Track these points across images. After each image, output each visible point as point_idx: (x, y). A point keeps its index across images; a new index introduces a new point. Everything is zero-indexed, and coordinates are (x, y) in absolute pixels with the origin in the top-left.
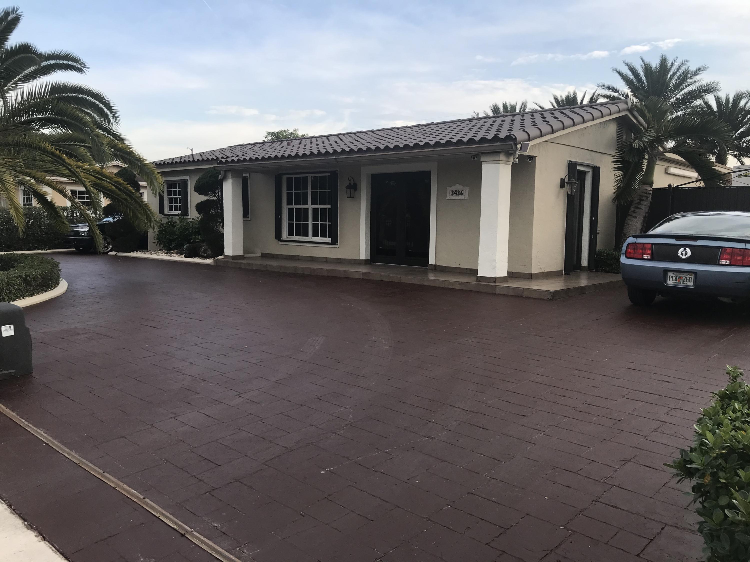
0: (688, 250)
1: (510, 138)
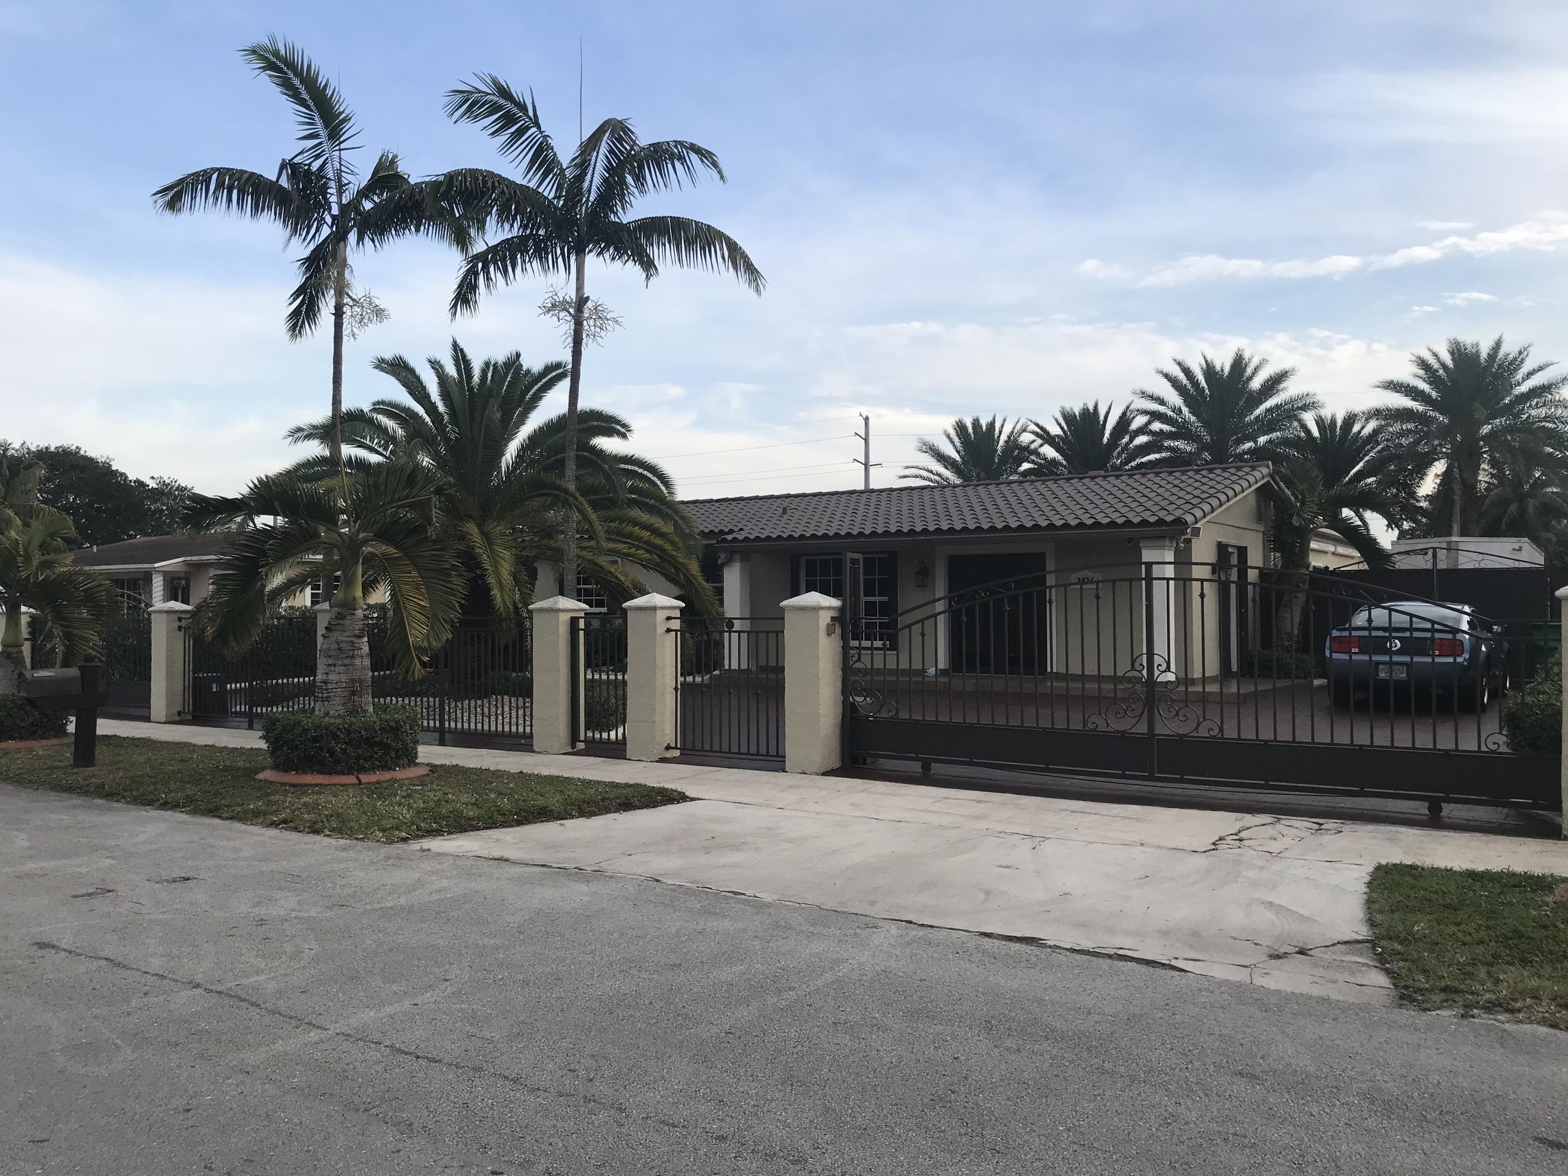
0: (1397, 641)
1: (1179, 521)
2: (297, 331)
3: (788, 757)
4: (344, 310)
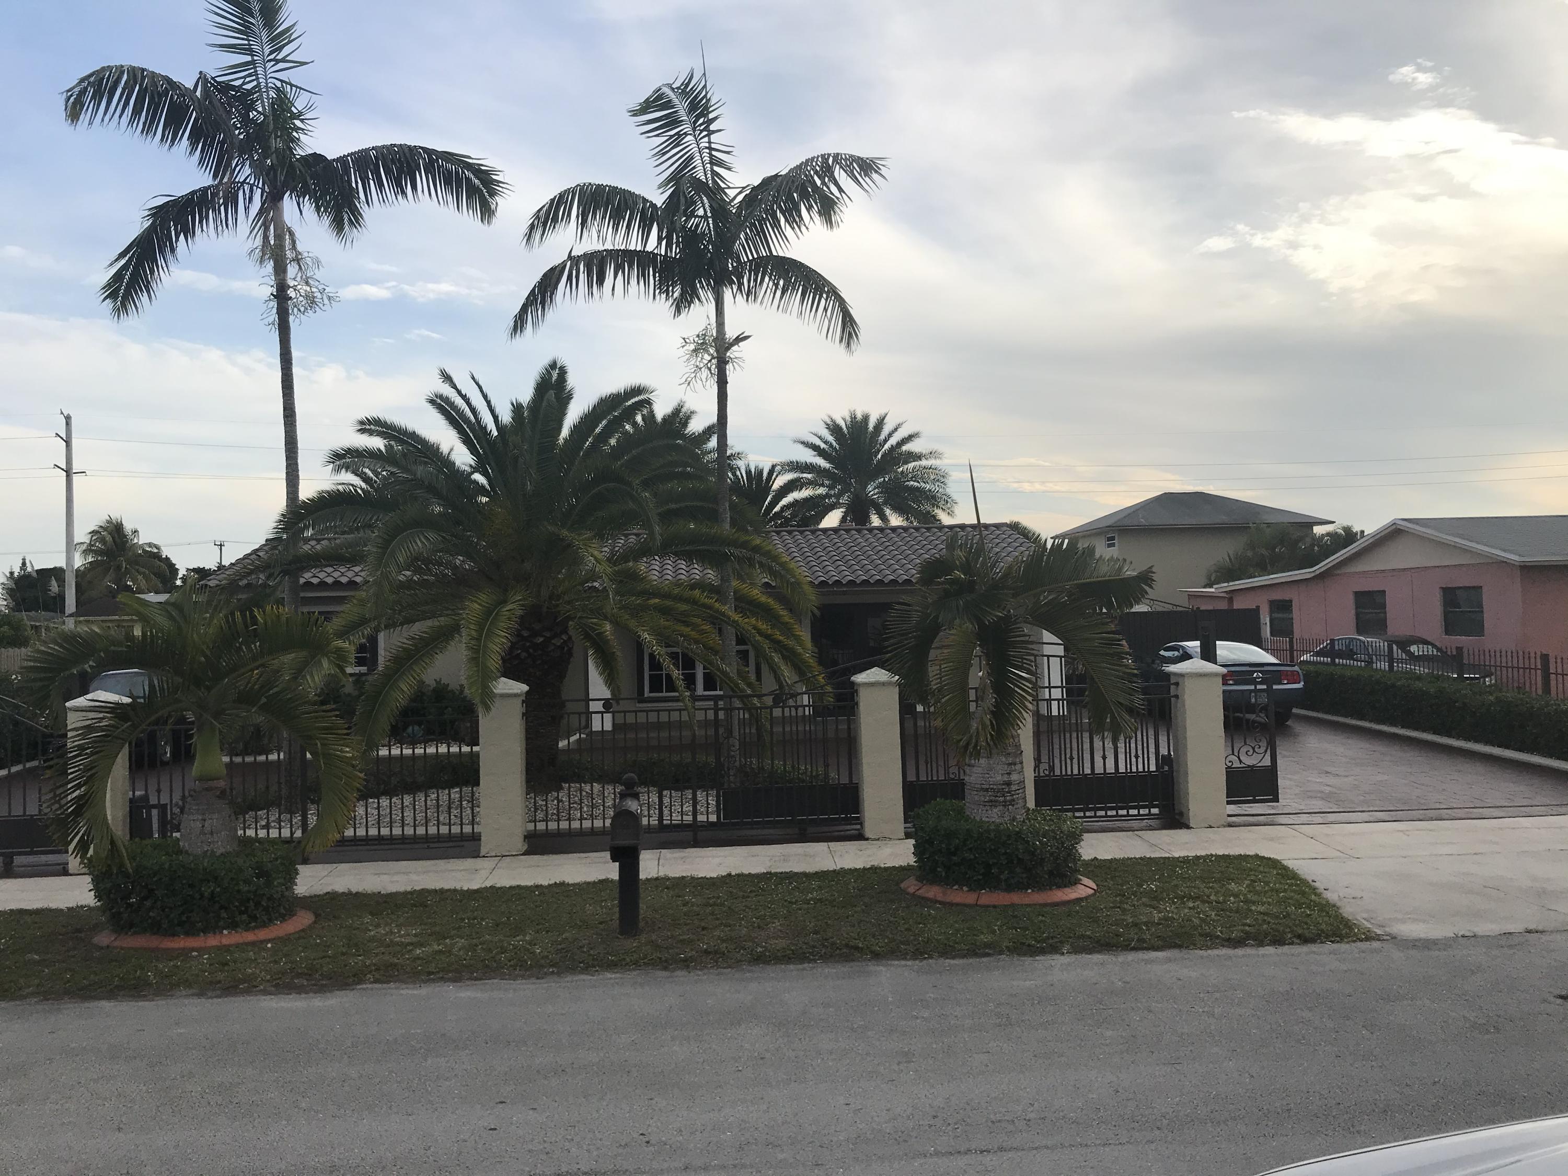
2: (119, 303)
3: (1191, 814)
4: (289, 292)
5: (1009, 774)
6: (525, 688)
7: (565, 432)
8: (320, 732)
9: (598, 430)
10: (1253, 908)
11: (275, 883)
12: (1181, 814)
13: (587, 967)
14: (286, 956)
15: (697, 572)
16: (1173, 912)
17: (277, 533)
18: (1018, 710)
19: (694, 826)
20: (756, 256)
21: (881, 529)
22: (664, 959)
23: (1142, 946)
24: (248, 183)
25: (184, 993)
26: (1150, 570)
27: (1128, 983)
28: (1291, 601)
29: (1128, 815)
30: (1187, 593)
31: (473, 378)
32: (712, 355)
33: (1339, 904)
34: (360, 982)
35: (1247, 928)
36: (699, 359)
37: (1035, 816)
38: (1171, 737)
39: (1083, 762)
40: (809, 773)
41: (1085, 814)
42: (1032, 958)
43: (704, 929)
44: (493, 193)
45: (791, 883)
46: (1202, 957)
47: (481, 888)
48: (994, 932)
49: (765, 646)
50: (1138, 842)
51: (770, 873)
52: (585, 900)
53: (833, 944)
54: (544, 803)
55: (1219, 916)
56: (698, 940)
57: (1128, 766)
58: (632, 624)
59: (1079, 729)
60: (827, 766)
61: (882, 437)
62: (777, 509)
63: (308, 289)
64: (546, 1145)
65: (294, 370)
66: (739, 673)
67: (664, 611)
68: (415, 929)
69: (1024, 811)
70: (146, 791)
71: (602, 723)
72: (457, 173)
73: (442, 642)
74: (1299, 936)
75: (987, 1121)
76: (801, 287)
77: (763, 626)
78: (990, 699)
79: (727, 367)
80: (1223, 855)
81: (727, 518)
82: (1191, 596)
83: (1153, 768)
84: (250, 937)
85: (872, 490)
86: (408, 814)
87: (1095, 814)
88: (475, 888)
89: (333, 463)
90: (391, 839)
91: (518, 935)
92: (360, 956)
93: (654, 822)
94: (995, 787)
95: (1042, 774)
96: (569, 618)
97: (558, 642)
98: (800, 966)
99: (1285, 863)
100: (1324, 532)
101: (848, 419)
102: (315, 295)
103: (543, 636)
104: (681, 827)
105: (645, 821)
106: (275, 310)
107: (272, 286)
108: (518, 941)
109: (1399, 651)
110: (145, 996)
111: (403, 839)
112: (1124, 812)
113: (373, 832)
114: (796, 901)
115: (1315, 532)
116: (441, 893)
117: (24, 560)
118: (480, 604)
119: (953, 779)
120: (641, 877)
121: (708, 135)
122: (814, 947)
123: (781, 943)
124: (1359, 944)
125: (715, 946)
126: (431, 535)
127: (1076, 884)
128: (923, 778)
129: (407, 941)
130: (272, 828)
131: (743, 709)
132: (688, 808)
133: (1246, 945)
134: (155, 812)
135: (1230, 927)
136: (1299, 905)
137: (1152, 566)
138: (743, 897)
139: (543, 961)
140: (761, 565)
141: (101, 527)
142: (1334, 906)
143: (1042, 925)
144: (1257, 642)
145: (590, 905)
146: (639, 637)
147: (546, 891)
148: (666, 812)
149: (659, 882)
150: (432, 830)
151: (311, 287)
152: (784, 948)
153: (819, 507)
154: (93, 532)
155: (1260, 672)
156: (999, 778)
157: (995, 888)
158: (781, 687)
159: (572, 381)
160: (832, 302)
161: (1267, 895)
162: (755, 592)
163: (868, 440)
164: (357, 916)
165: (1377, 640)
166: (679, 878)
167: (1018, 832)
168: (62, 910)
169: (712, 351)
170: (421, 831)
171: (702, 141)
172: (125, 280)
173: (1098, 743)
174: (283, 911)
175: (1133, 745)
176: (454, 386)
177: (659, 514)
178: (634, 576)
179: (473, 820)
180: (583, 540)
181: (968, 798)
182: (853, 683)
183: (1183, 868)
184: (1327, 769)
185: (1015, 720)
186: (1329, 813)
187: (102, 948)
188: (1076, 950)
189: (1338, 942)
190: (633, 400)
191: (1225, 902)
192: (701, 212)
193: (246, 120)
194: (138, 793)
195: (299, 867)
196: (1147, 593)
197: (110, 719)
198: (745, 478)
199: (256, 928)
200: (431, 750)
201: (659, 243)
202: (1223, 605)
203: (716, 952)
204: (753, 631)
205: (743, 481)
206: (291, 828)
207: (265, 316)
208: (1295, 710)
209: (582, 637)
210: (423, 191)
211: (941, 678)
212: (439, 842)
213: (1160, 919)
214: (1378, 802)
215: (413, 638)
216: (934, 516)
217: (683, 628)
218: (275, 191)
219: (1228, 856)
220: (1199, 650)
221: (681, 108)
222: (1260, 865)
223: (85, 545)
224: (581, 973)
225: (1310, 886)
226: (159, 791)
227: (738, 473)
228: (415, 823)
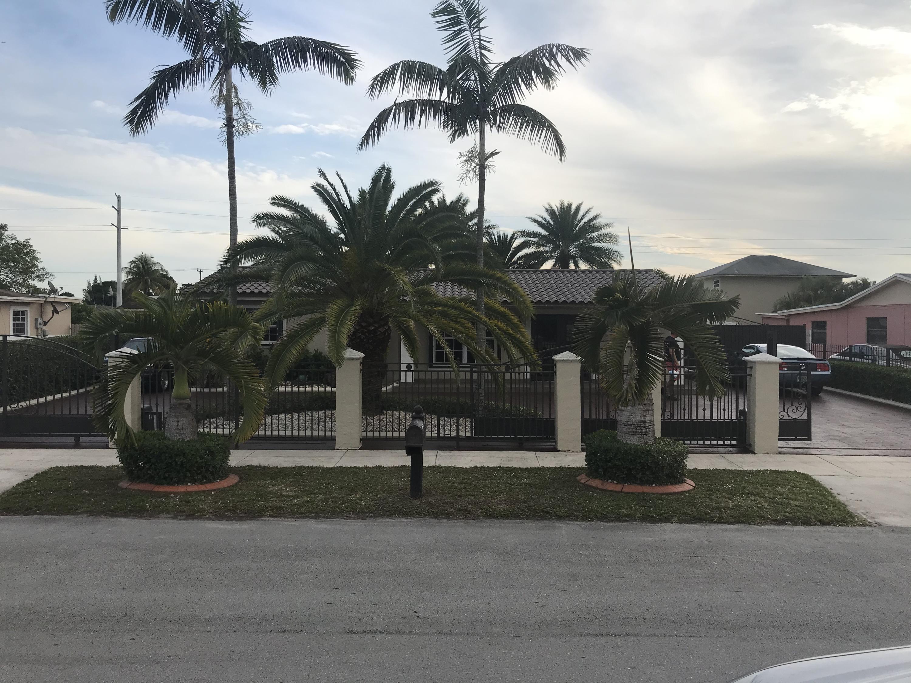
2: (134, 127)
3: (756, 445)
4: (233, 123)
5: (645, 416)
6: (362, 355)
7: (389, 208)
8: (244, 374)
9: (408, 207)
10: (792, 502)
11: (217, 459)
12: (750, 445)
13: (391, 515)
14: (221, 499)
15: (465, 292)
16: (741, 502)
17: (225, 261)
18: (651, 378)
19: (458, 438)
20: (505, 104)
21: (576, 272)
22: (435, 512)
23: (721, 521)
24: (212, 59)
25: (165, 516)
26: (737, 298)
27: (711, 542)
28: (825, 323)
29: (717, 444)
30: (761, 316)
31: (338, 175)
32: (477, 163)
33: (847, 503)
34: (262, 516)
35: (787, 514)
36: (469, 166)
37: (660, 442)
38: (746, 400)
39: (691, 412)
40: (526, 412)
41: (691, 442)
42: (653, 525)
43: (459, 496)
44: (353, 67)
45: (512, 473)
46: (758, 530)
47: (334, 467)
48: (631, 508)
49: (502, 336)
50: (723, 460)
51: (500, 467)
52: (392, 477)
53: (534, 509)
54: (372, 421)
55: (770, 506)
56: (456, 503)
57: (719, 416)
58: (424, 320)
59: (690, 393)
60: (536, 408)
61: (579, 217)
62: (515, 259)
63: (244, 121)
64: (359, 614)
65: (236, 168)
66: (487, 352)
67: (444, 314)
68: (295, 488)
69: (653, 438)
70: (150, 404)
71: (407, 377)
72: (331, 54)
73: (316, 327)
74: (820, 521)
75: (620, 618)
76: (531, 123)
77: (501, 325)
78: (635, 372)
79: (486, 171)
80: (775, 470)
81: (481, 260)
82: (764, 317)
83: (734, 417)
84: (202, 488)
85: (572, 249)
86: (295, 424)
87: (697, 442)
88: (331, 467)
89: (256, 221)
90: (285, 438)
91: (353, 495)
92: (263, 501)
93: (435, 434)
94: (635, 423)
95: (666, 418)
96: (389, 316)
97: (382, 330)
98: (514, 521)
99: (813, 477)
100: (849, 282)
101: (559, 206)
102: (249, 125)
103: (374, 326)
104: (450, 438)
105: (428, 434)
106: (225, 133)
107: (224, 119)
108: (353, 497)
109: (894, 354)
110: (144, 517)
111: (292, 438)
112: (715, 442)
113: (275, 433)
114: (514, 484)
115: (843, 281)
116: (312, 469)
117: (96, 277)
118: (338, 306)
119: (611, 419)
120: (424, 465)
121: (479, 30)
122: (523, 510)
123: (503, 507)
124: (858, 527)
125: (465, 506)
126: (311, 266)
127: (683, 483)
128: (594, 417)
129: (290, 494)
130: (220, 428)
131: (488, 373)
132: (454, 428)
133: (786, 524)
134: (155, 416)
135: (776, 513)
136: (821, 503)
137: (739, 295)
138: (483, 480)
139: (365, 510)
140: (501, 288)
141: (137, 258)
142: (843, 504)
143: (661, 506)
144: (804, 346)
145: (395, 480)
146: (428, 328)
147: (371, 470)
148: (442, 429)
149: (435, 469)
150: (309, 433)
151: (246, 120)
152: (505, 510)
153: (540, 258)
154: (132, 262)
155: (804, 363)
156: (638, 418)
157: (633, 483)
158: (511, 360)
159: (394, 177)
160: (550, 132)
161: (801, 495)
162: (498, 306)
163: (571, 219)
164: (263, 479)
165: (880, 347)
166: (447, 467)
167: (649, 451)
168: (104, 467)
169: (477, 161)
170: (302, 434)
171: (474, 34)
172: (138, 114)
173: (701, 401)
174: (221, 474)
175: (722, 404)
176: (326, 179)
177: (442, 257)
178: (428, 294)
179: (332, 428)
180: (397, 271)
181: (619, 429)
182: (553, 360)
183: (749, 477)
184: (844, 423)
185: (650, 384)
186: (844, 449)
187: (123, 489)
188: (680, 522)
189: (845, 526)
190: (429, 189)
191: (774, 498)
192: (473, 78)
193: (212, 23)
194: (146, 406)
195: (231, 451)
196: (734, 311)
197: (127, 362)
198: (497, 240)
199: (205, 483)
200: (309, 389)
201: (449, 96)
202: (784, 323)
203: (466, 510)
204: (495, 327)
205: (496, 242)
206: (230, 429)
207: (220, 136)
208: (824, 388)
209: (397, 328)
210: (311, 64)
211: (606, 358)
212: (312, 440)
213: (733, 506)
214: (874, 444)
215: (300, 324)
216: (609, 265)
217: (454, 325)
218: (227, 64)
219: (778, 471)
220: (766, 349)
221: (462, 13)
222: (797, 478)
223: (127, 269)
224: (387, 517)
225: (828, 492)
226: (157, 405)
227: (493, 237)
228: (299, 429)
